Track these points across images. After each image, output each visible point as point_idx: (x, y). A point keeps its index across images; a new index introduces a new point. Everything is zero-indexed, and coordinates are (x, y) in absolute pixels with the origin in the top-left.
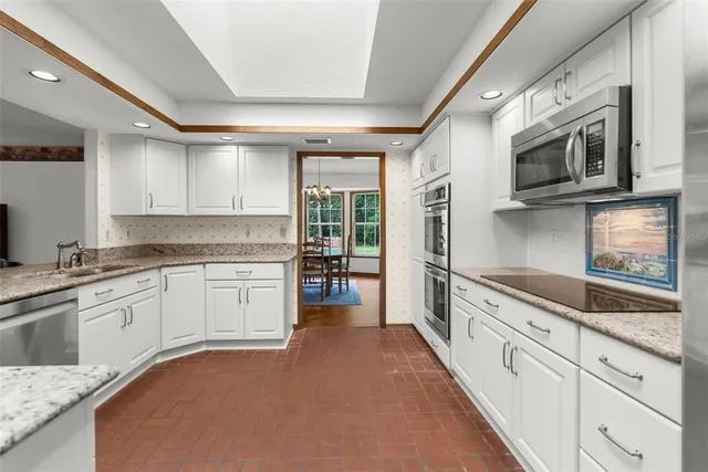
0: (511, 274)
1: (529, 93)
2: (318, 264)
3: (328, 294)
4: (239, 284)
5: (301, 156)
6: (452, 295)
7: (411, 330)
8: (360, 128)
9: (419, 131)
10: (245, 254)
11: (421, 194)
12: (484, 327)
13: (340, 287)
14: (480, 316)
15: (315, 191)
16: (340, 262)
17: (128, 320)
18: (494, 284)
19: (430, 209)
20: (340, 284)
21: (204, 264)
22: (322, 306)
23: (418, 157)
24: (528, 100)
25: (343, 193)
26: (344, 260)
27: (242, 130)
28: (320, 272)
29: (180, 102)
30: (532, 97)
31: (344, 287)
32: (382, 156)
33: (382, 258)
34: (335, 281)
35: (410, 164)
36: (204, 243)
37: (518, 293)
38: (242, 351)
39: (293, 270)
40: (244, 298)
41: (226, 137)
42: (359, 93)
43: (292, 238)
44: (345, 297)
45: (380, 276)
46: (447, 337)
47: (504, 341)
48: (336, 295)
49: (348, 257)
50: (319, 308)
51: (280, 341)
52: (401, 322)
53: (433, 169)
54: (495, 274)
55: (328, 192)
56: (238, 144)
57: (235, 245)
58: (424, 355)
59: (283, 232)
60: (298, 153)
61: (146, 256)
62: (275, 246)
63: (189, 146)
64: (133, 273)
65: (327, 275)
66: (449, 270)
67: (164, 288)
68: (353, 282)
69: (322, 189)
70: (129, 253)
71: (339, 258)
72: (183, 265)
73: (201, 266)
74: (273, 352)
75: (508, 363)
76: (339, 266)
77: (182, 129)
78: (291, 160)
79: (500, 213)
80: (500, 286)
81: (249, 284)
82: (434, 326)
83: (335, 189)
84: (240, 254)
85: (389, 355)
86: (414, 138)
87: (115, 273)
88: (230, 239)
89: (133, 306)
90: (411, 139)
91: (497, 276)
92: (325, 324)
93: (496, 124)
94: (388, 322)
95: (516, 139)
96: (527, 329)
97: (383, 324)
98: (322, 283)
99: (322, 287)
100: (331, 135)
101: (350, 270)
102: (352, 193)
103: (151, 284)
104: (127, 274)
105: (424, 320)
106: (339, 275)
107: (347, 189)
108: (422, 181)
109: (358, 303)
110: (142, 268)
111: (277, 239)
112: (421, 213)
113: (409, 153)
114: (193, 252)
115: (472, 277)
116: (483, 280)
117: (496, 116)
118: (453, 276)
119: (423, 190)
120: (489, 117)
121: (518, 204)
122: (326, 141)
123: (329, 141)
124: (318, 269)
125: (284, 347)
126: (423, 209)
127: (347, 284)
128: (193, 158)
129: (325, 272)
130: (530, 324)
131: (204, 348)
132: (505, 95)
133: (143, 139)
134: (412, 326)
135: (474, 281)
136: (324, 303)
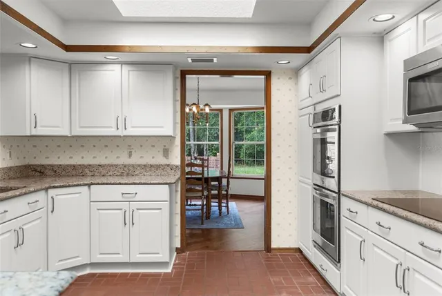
0: (402, 196)
1: (422, 17)
2: (198, 185)
3: (208, 217)
4: (125, 206)
5: (184, 74)
6: (342, 218)
7: (297, 255)
8: (247, 48)
9: (308, 50)
10: (128, 175)
11: (310, 114)
12: (376, 249)
13: (220, 210)
14: (371, 238)
15: (194, 109)
16: (220, 183)
17: (20, 242)
18: (386, 206)
19: (319, 130)
20: (220, 207)
21: (89, 185)
22: (202, 230)
23: (305, 77)
24: (421, 23)
25: (221, 110)
26: (224, 181)
27: (127, 49)
28: (200, 194)
29: (65, 21)
30: (425, 21)
31: (224, 209)
32: (268, 75)
33: (267, 180)
34: (214, 204)
35: (296, 84)
36: (86, 163)
37: (410, 215)
38: (128, 274)
39: (177, 191)
40: (129, 221)
41: (111, 56)
42: (248, 13)
43: (176, 159)
44: (226, 220)
45: (265, 199)
46: (337, 260)
47: (396, 262)
48: (217, 218)
49: (228, 178)
50: (200, 232)
51: (165, 264)
52: (288, 247)
53: (322, 90)
54: (387, 197)
55: (207, 110)
56: (122, 63)
57: (116, 166)
58: (312, 279)
59: (166, 153)
60: (181, 71)
61: (27, 177)
62: (158, 167)
63: (71, 65)
64: (25, 194)
65: (207, 197)
66: (339, 193)
67: (50, 210)
68: (233, 205)
69: (202, 106)
70: (12, 174)
71: (218, 179)
72: (69, 186)
73: (86, 187)
74: (159, 274)
75: (400, 284)
76: (219, 188)
77: (68, 48)
78: (175, 78)
79: (391, 136)
80: (392, 209)
81: (134, 205)
82: (322, 249)
83: (213, 106)
84: (122, 175)
85: (276, 279)
86: (302, 57)
87: (10, 194)
88: (112, 160)
89: (24, 227)
90: (298, 59)
91: (389, 199)
92: (207, 247)
93: (387, 44)
94: (274, 245)
95: (408, 64)
96: (419, 250)
97: (268, 248)
98: (203, 206)
99: (202, 209)
100: (217, 55)
101: (230, 192)
102: (231, 110)
103: (39, 205)
104: (19, 196)
105: (311, 244)
106: (219, 197)
107: (226, 106)
108: (309, 102)
109: (239, 226)
110: (32, 189)
111: (161, 160)
112: (310, 134)
113: (296, 72)
114: (74, 173)
115: (363, 200)
116: (375, 203)
117: (387, 38)
118: (343, 199)
119: (311, 110)
120: (381, 38)
121: (410, 128)
122: (212, 61)
123: (215, 60)
124: (198, 191)
125: (169, 270)
126: (311, 130)
127: (227, 207)
128: (76, 77)
129: (205, 193)
130: (422, 245)
131: (88, 271)
132: (398, 18)
133: (28, 58)
134: (299, 251)
135: (365, 203)
136: (204, 226)
